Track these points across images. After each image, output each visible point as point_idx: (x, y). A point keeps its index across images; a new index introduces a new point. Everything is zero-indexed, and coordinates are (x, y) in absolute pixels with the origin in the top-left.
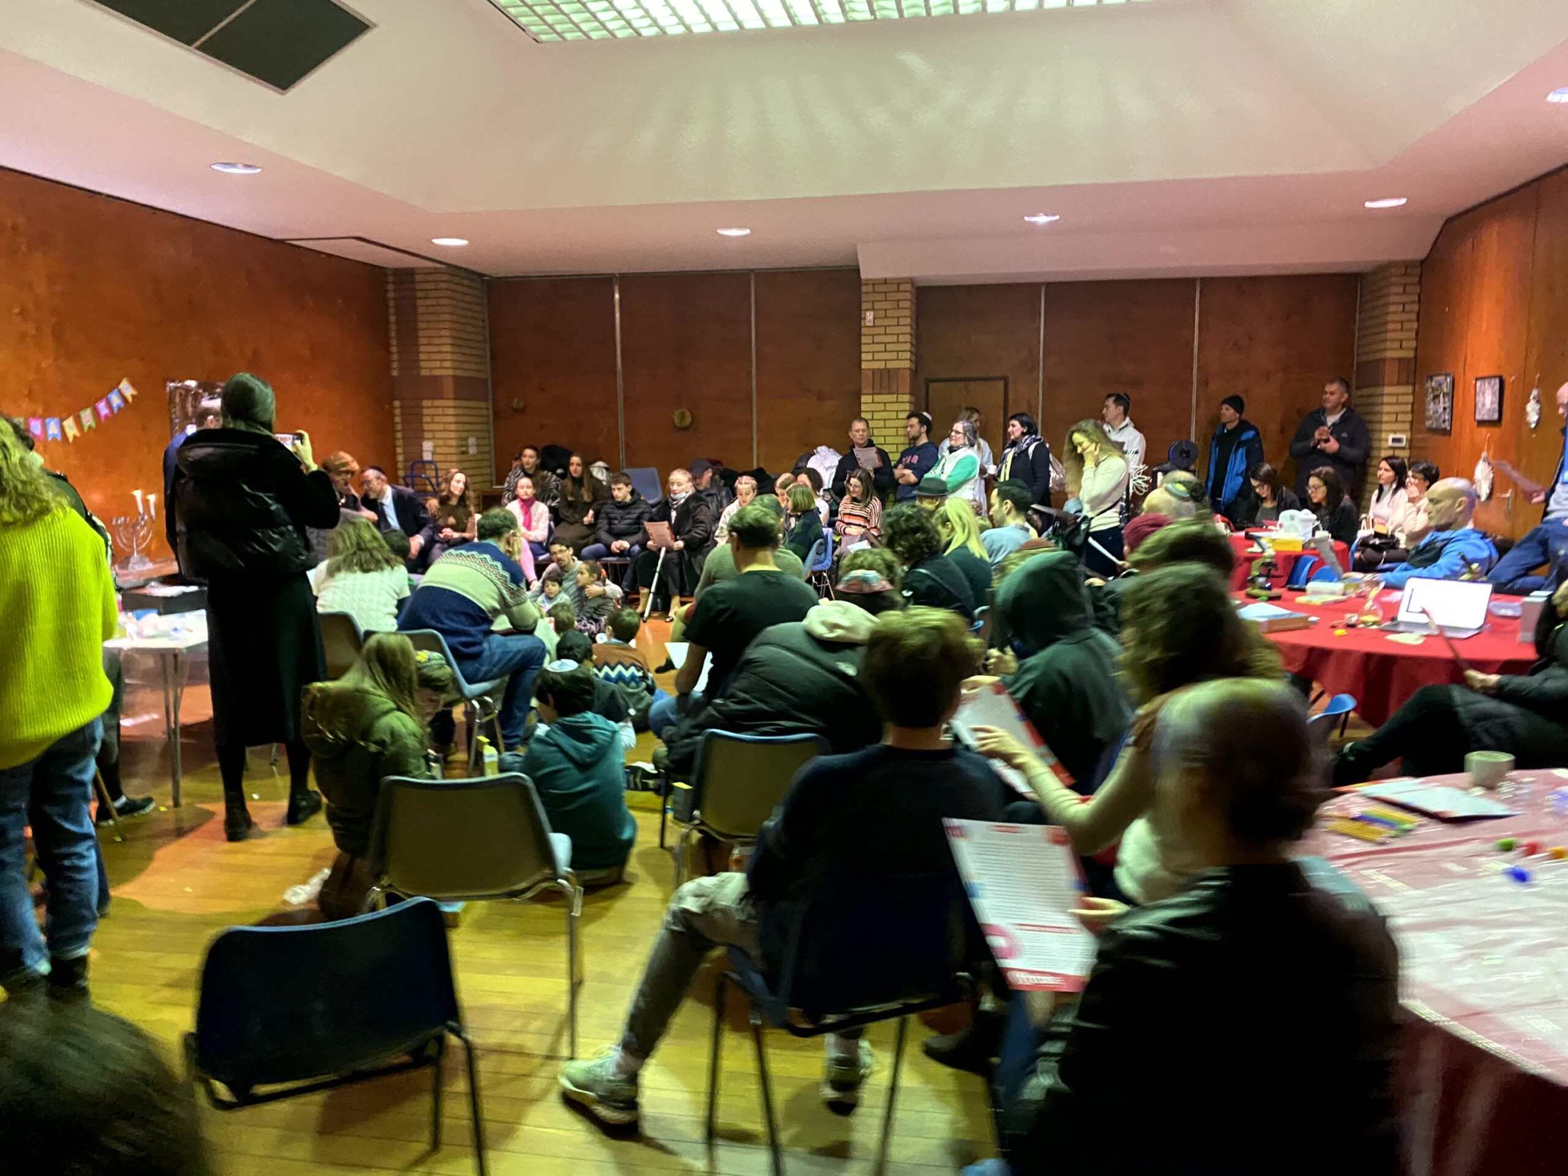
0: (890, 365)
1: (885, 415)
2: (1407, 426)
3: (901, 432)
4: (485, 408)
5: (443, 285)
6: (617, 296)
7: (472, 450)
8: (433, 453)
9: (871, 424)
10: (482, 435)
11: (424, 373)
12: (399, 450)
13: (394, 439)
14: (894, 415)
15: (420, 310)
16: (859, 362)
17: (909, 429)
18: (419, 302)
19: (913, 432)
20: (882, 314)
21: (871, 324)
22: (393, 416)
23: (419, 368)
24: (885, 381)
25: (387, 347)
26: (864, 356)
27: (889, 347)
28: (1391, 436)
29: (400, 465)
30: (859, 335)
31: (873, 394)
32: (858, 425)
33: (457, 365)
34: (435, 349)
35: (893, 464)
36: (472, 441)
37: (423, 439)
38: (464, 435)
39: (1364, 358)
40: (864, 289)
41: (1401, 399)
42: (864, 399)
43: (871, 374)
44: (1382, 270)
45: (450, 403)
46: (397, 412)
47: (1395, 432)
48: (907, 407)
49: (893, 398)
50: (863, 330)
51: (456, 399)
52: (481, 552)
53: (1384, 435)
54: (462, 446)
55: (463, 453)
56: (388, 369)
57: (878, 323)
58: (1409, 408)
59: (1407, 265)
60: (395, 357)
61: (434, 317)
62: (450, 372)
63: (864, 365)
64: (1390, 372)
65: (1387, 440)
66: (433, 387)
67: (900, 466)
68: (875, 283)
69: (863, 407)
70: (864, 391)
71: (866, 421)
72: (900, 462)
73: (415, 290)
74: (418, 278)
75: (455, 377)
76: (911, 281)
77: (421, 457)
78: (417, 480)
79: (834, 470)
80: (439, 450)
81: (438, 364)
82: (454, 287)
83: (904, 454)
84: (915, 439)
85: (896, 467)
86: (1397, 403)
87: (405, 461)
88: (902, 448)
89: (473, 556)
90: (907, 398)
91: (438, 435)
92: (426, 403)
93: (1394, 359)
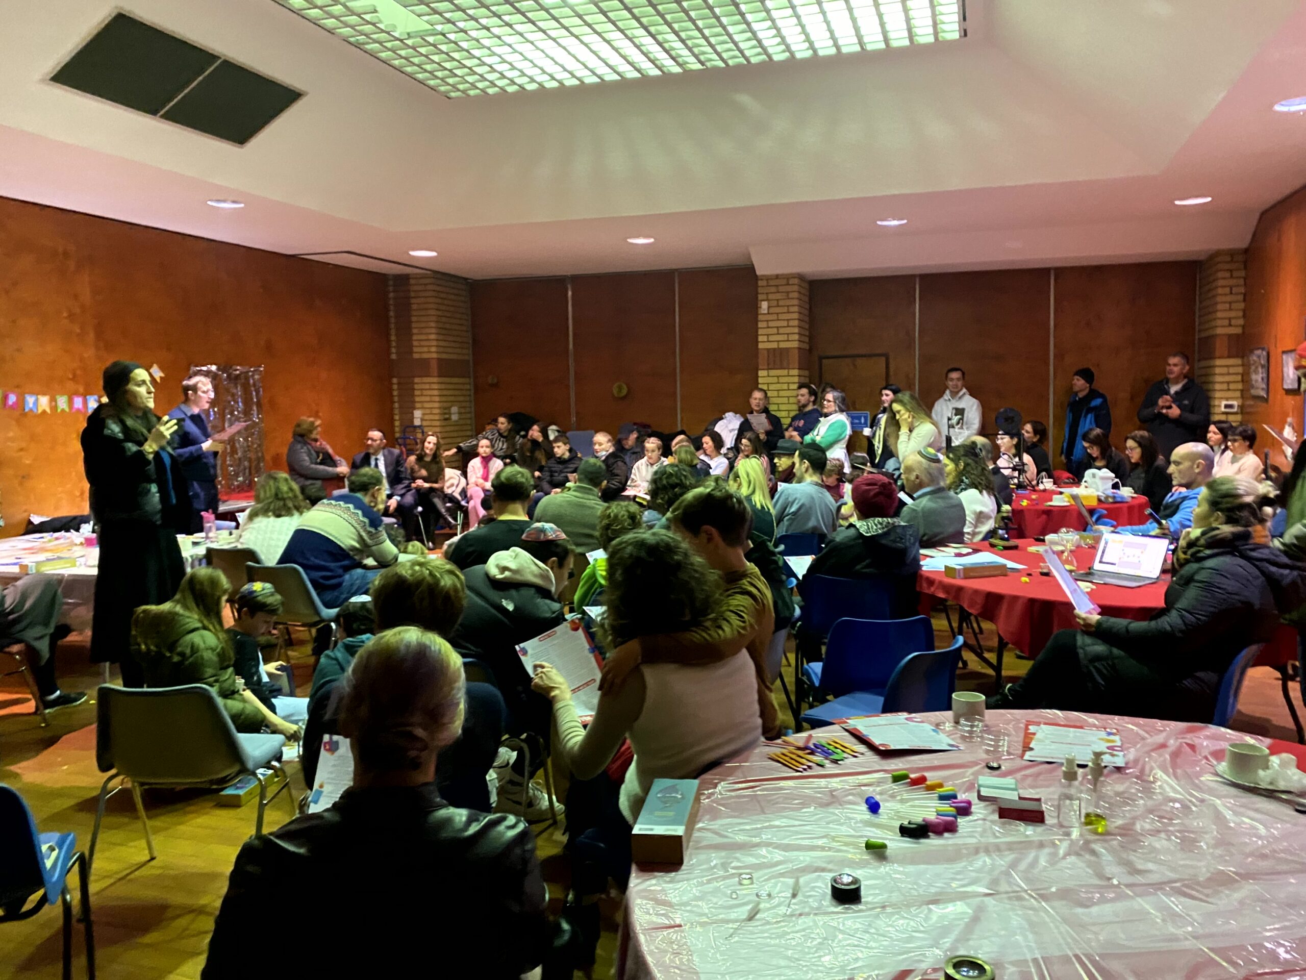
0: (783, 345)
1: (778, 386)
2: (1238, 394)
3: (792, 400)
4: (467, 384)
5: (430, 287)
6: (570, 293)
7: (455, 417)
8: (422, 420)
9: (769, 394)
10: (464, 404)
11: (416, 356)
12: (397, 417)
13: (392, 409)
14: (785, 387)
15: (414, 307)
16: (757, 342)
17: (800, 397)
18: (413, 301)
19: (803, 400)
20: (775, 303)
21: (766, 312)
22: (391, 390)
23: (411, 352)
24: (778, 358)
25: (388, 335)
26: (760, 339)
27: (781, 331)
28: (1224, 403)
29: (397, 429)
30: (756, 321)
31: (768, 369)
32: (757, 395)
33: (442, 350)
34: (423, 337)
35: (785, 427)
36: (454, 409)
37: (415, 408)
38: (445, 405)
39: (1203, 335)
40: (760, 283)
41: (1232, 370)
42: (761, 373)
43: (766, 352)
44: (1214, 256)
45: (435, 380)
46: (395, 387)
47: (1227, 399)
48: (796, 379)
49: (785, 372)
50: (760, 317)
51: (439, 376)
52: (346, 503)
53: (1216, 403)
54: (445, 414)
55: (446, 419)
56: (389, 353)
57: (772, 310)
58: (1239, 378)
59: (1232, 253)
60: (394, 344)
61: (423, 313)
62: (435, 356)
63: (761, 346)
64: (1220, 347)
65: (1220, 406)
66: (423, 367)
67: (791, 429)
68: (768, 278)
69: (760, 380)
70: (760, 367)
71: (765, 391)
72: (790, 425)
73: (409, 291)
74: (412, 281)
75: (438, 359)
76: (801, 277)
77: (412, 422)
78: (408, 441)
79: (736, 432)
80: (426, 417)
81: (426, 349)
82: (438, 288)
83: (794, 419)
84: (805, 406)
85: (787, 430)
86: (1229, 374)
87: (401, 425)
88: (793, 414)
89: (340, 505)
90: (795, 372)
91: (426, 405)
92: (417, 380)
93: (1224, 335)
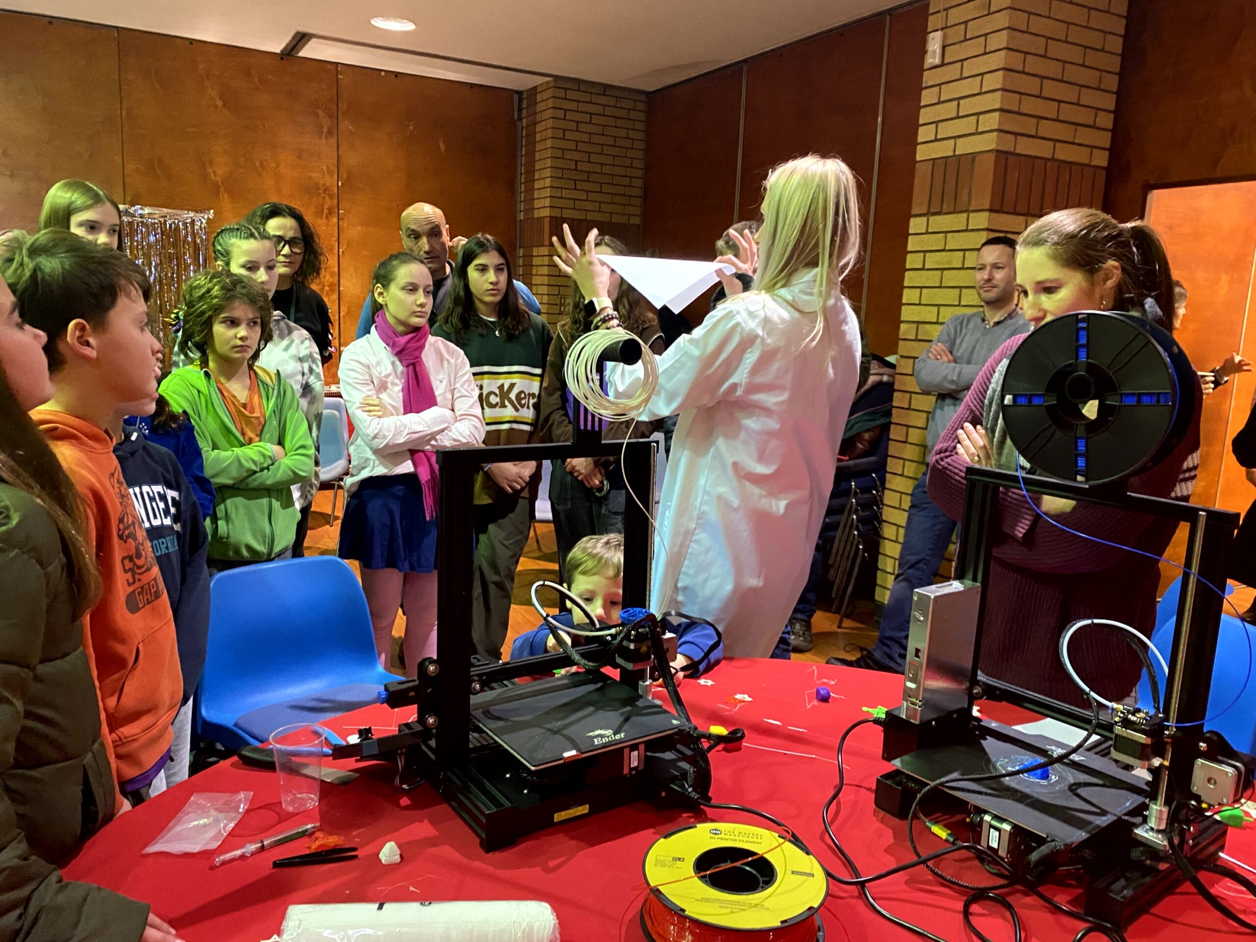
0: (965, 147)
11: (536, 214)
15: (538, 137)
16: (914, 145)
18: (538, 128)
20: (959, 33)
21: (937, 61)
23: (533, 209)
24: (951, 184)
26: (924, 134)
27: (964, 107)
30: (918, 89)
31: (924, 214)
34: (542, 184)
42: (916, 224)
43: (929, 169)
46: (521, 261)
49: (961, 221)
50: (925, 78)
57: (951, 54)
60: (522, 197)
63: (922, 153)
69: (911, 244)
70: (914, 208)
73: (536, 113)
74: (538, 98)
81: (542, 203)
82: (569, 105)
90: (982, 219)
91: (539, 290)
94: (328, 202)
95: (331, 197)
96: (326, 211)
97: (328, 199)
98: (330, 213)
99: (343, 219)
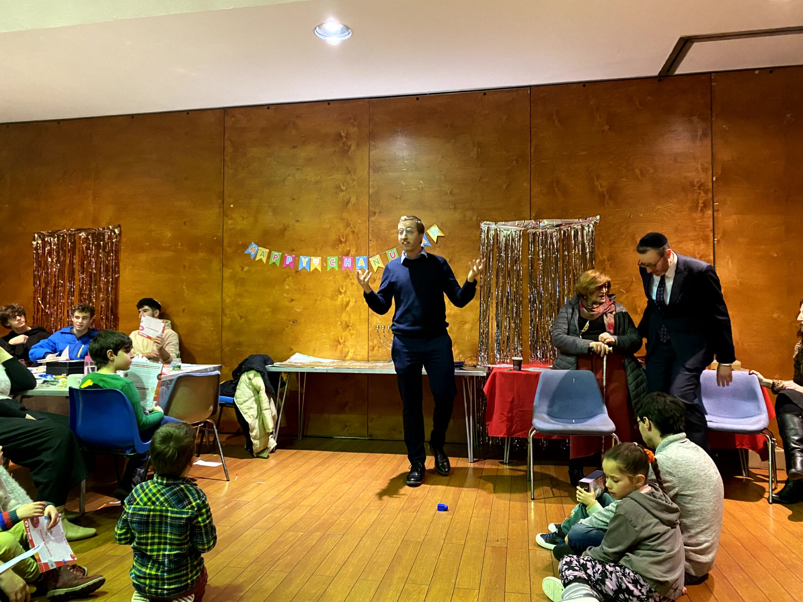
94: (703, 197)
95: (706, 192)
96: (701, 205)
97: (702, 194)
98: (705, 206)
99: (718, 211)
